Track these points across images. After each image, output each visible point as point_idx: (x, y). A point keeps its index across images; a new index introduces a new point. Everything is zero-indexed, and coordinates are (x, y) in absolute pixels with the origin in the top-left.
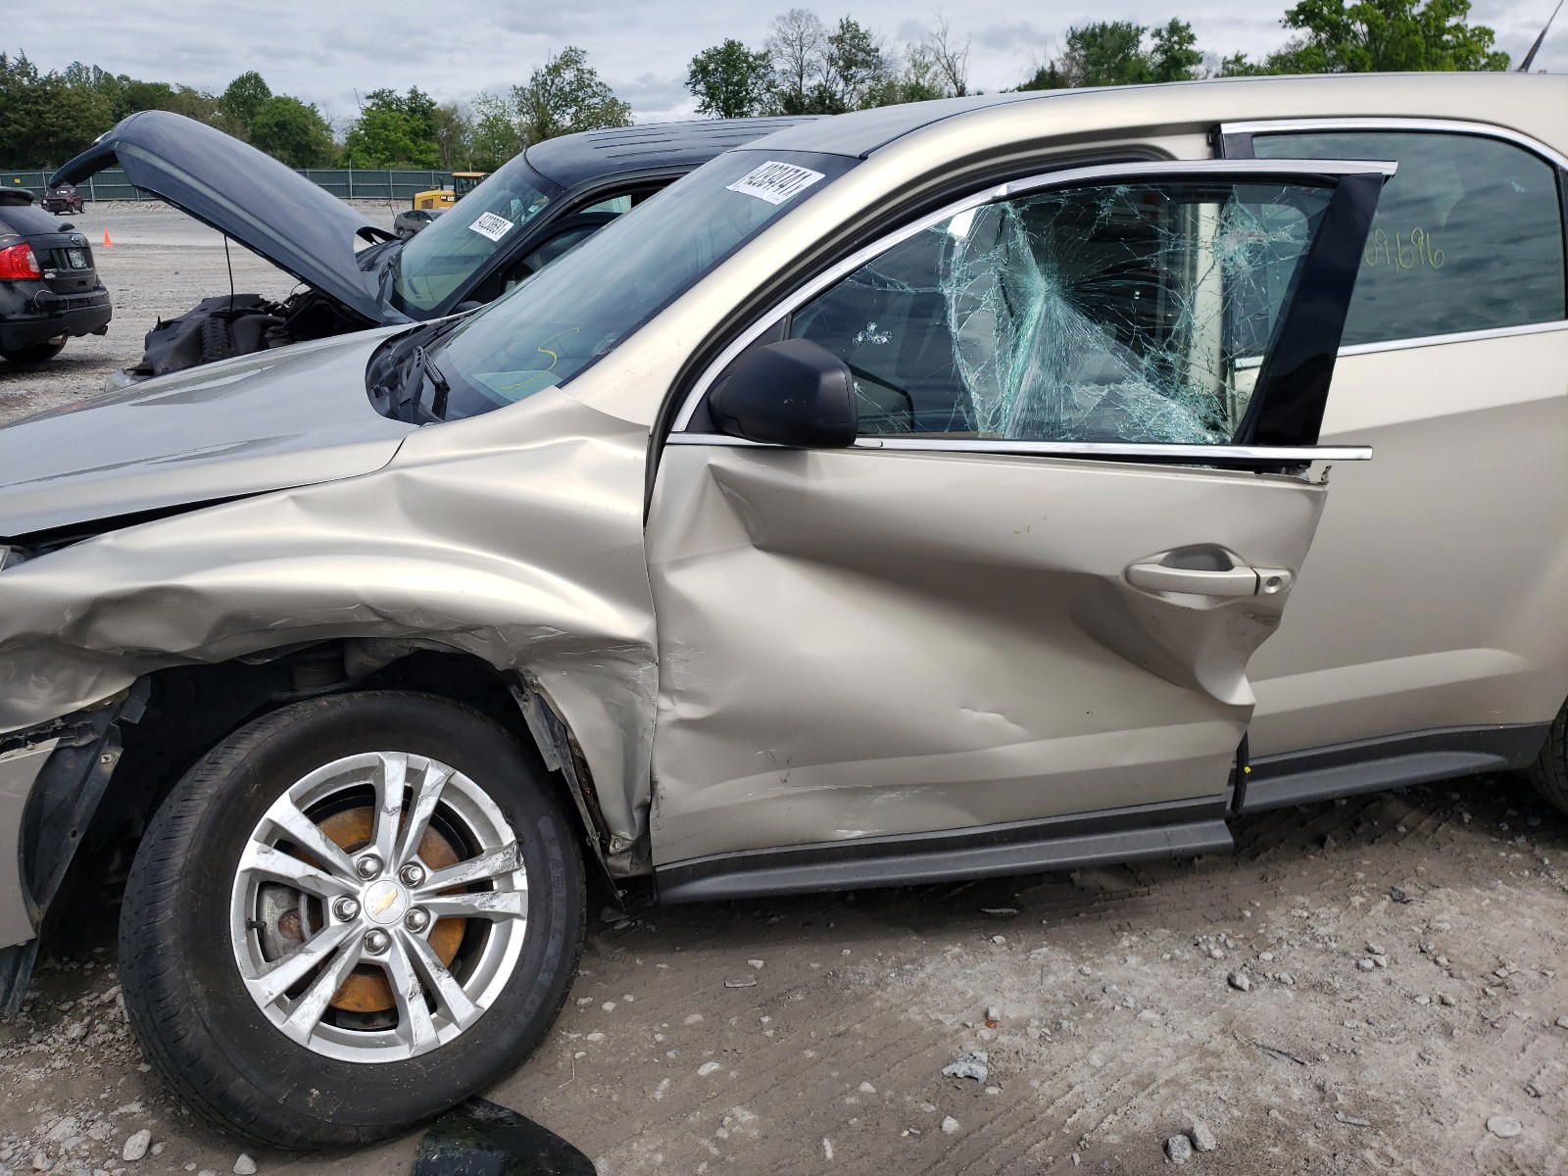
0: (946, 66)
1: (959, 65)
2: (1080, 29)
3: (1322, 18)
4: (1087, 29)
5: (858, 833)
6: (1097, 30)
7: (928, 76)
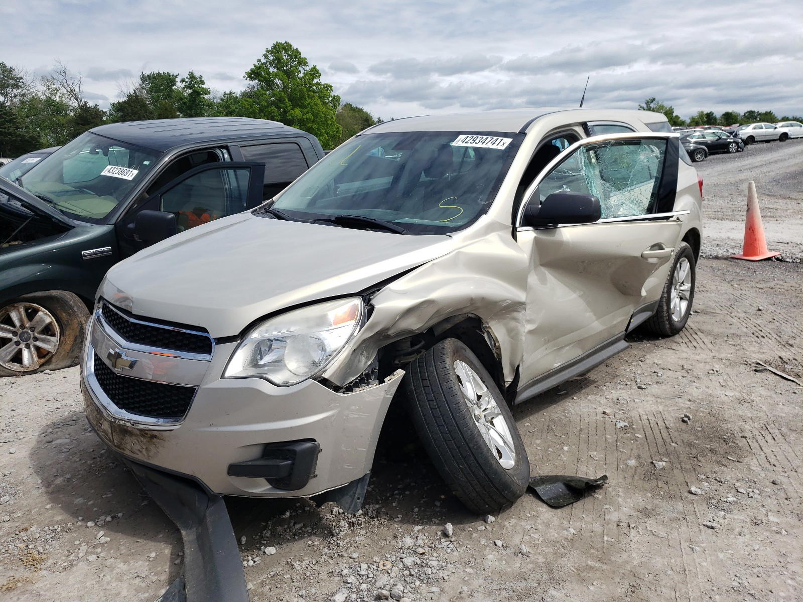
0: (70, 90)
1: (77, 89)
2: (147, 72)
3: (262, 77)
4: (151, 74)
5: (559, 364)
6: (155, 75)
7: (58, 95)
